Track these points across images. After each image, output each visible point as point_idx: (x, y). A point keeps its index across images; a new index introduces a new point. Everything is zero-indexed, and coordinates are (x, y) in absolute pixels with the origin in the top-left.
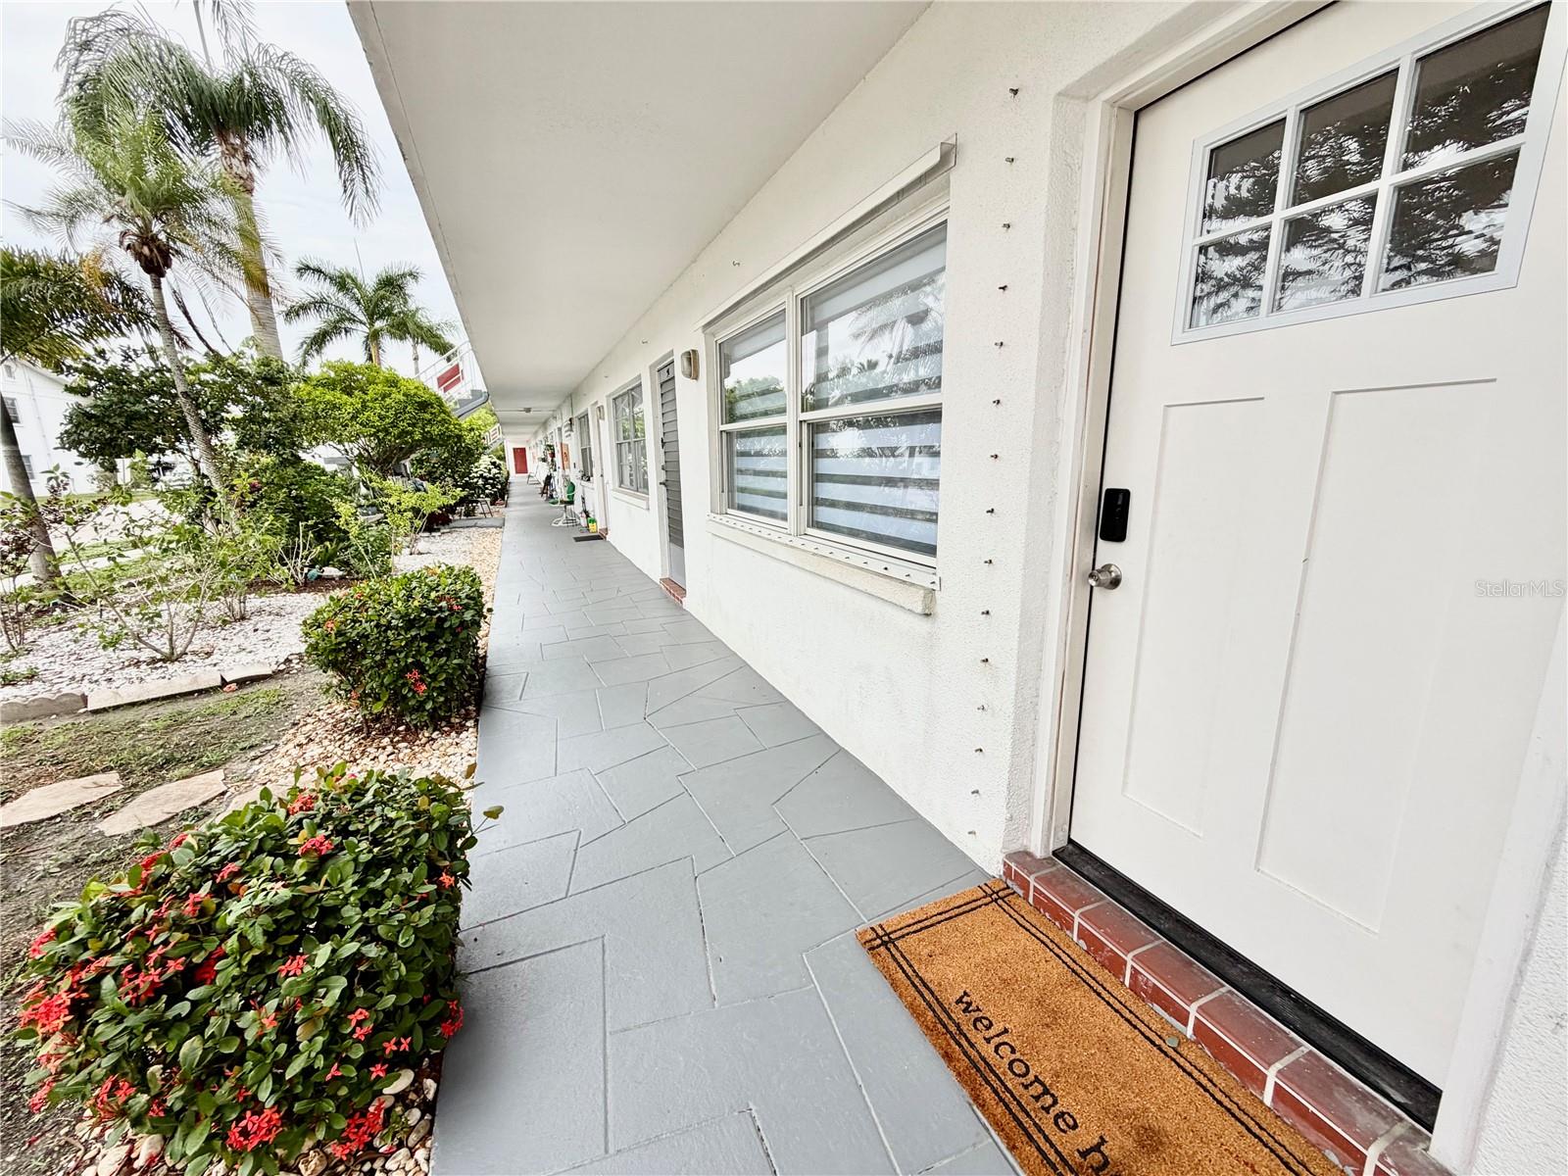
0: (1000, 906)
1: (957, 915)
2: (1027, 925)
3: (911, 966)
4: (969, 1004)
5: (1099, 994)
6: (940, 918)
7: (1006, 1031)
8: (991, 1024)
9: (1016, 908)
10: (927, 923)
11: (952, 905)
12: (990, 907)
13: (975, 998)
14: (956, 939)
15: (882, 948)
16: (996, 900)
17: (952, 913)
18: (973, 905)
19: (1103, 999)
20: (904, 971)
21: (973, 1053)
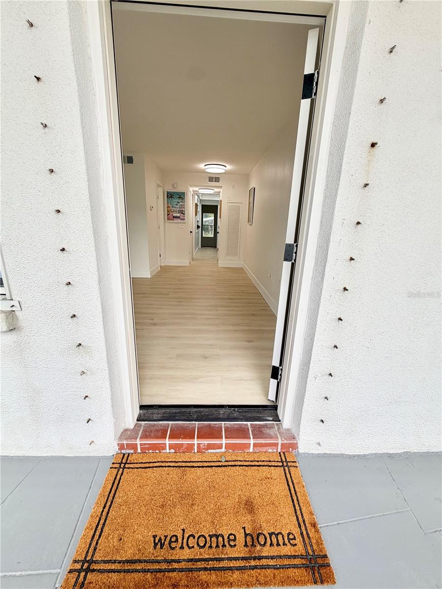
0: (129, 468)
1: (113, 497)
2: (147, 465)
3: (115, 562)
4: (160, 540)
5: (193, 467)
6: (106, 510)
7: (183, 530)
8: (176, 536)
9: (136, 462)
10: (102, 522)
11: (107, 494)
12: (125, 473)
13: (160, 533)
14: (124, 510)
15: (90, 576)
16: (124, 467)
17: (110, 498)
18: (117, 482)
19: (196, 467)
20: (113, 571)
21: (183, 565)
